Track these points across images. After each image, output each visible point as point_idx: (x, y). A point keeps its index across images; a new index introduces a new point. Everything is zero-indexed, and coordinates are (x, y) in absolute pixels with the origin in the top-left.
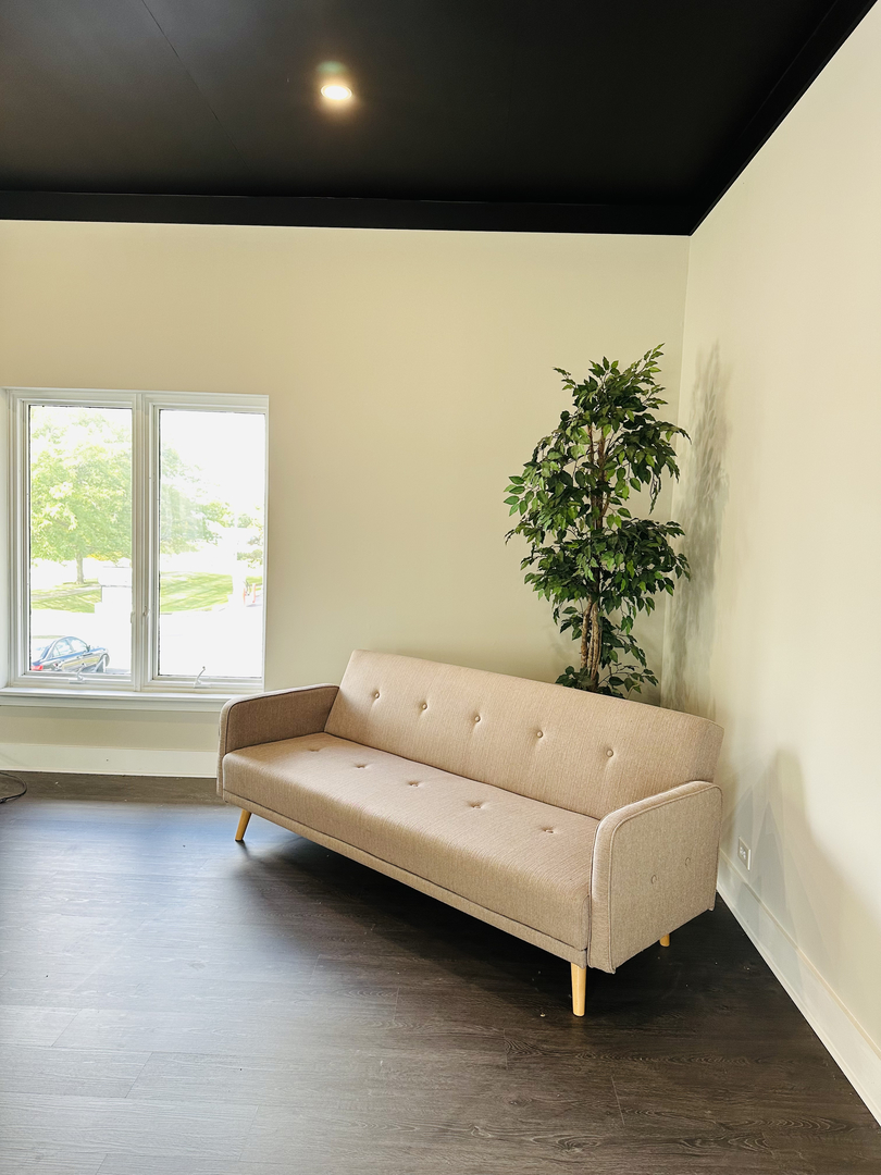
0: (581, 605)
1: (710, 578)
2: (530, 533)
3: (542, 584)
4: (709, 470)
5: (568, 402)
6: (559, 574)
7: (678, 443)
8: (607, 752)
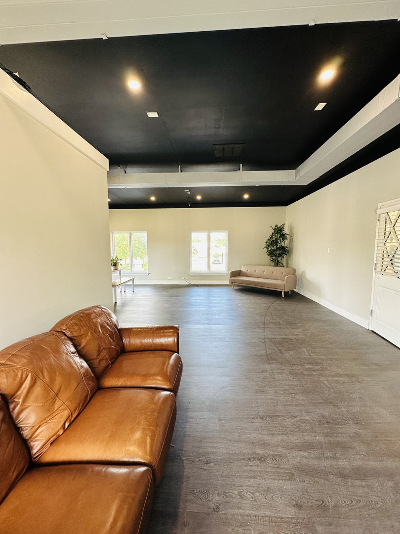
0: (274, 258)
1: (292, 253)
2: (267, 248)
3: (269, 255)
4: (291, 240)
5: (273, 231)
6: (271, 253)
7: (288, 236)
8: (283, 273)
